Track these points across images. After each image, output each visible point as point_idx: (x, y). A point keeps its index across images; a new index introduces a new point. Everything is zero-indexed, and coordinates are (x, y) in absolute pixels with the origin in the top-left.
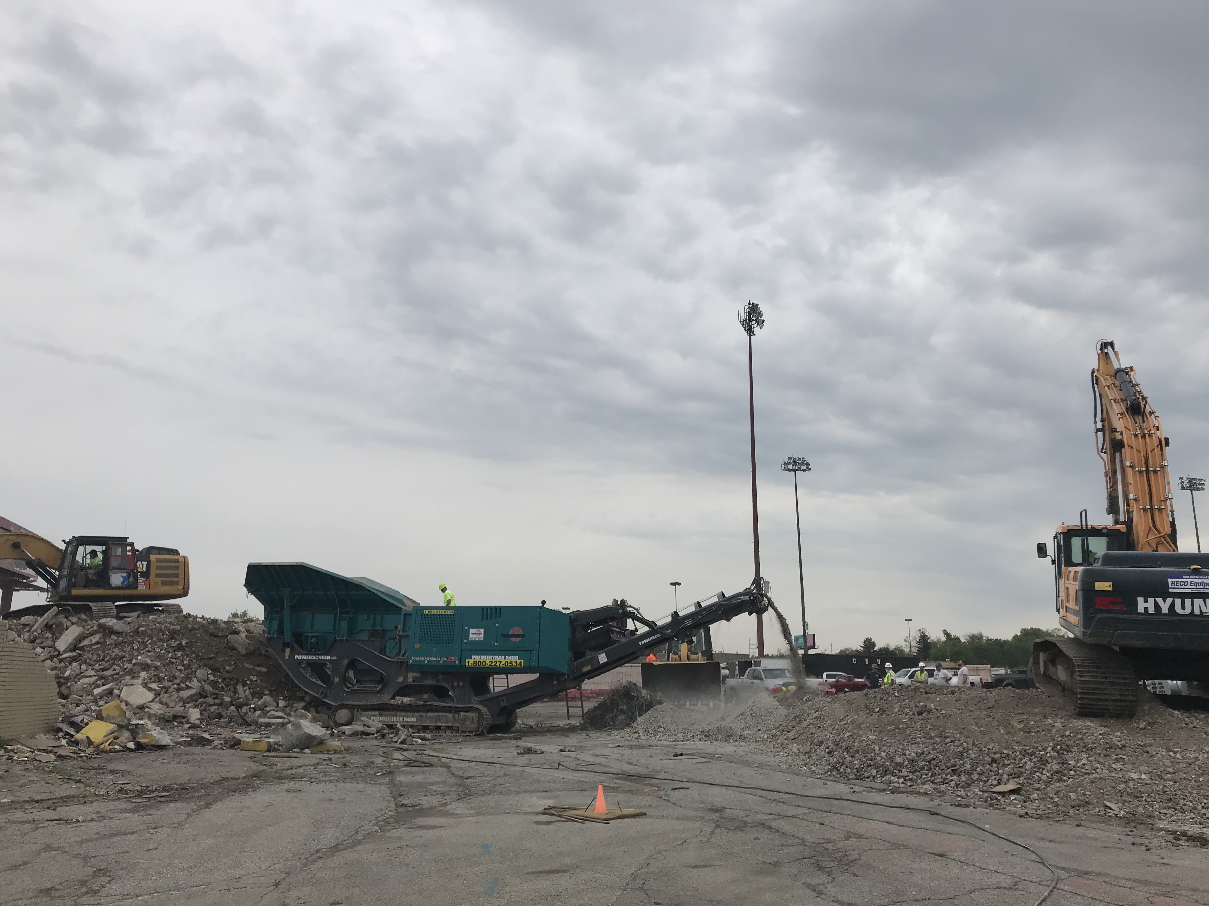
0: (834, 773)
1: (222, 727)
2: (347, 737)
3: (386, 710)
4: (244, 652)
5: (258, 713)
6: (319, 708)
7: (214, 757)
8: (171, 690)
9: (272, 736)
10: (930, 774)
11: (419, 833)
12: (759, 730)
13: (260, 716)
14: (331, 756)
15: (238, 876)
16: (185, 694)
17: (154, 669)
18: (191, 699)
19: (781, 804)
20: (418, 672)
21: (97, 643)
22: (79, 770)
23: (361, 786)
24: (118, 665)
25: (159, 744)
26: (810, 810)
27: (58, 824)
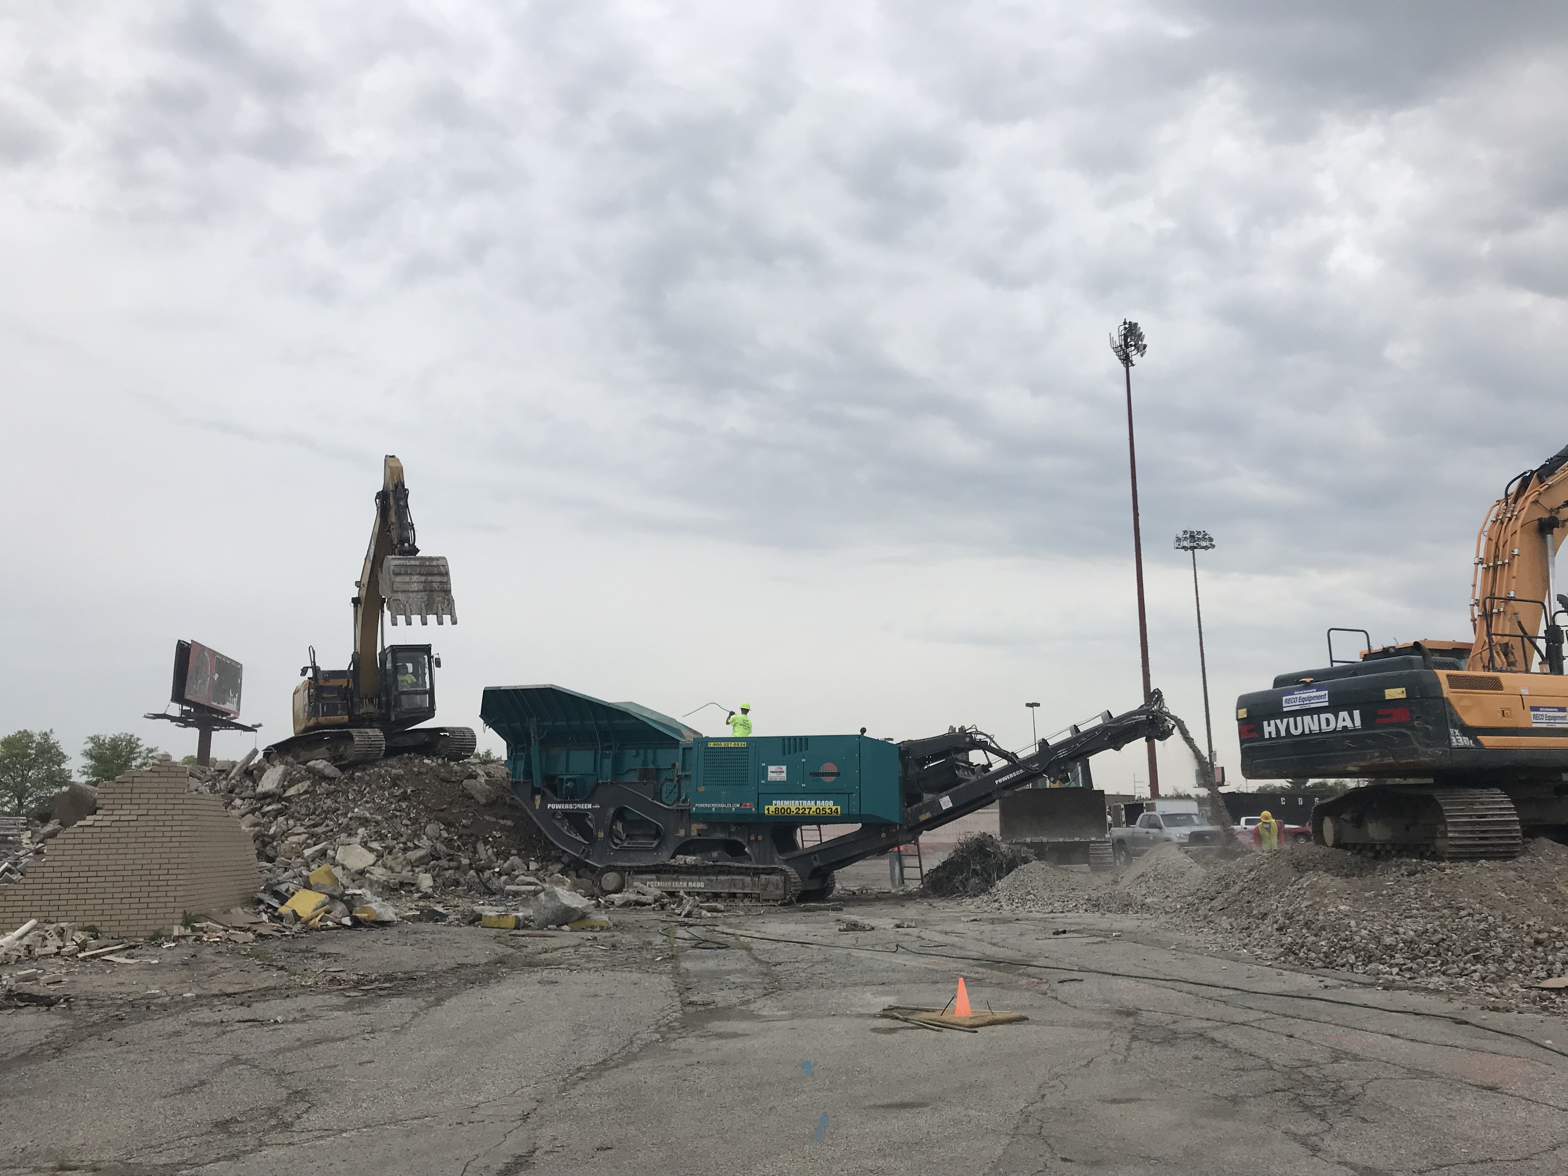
0: (1291, 958)
1: (459, 897)
2: (617, 909)
3: (666, 872)
4: (483, 801)
5: (504, 878)
6: (580, 872)
7: (448, 937)
8: (396, 850)
9: (521, 909)
10: (1440, 962)
11: (714, 1043)
12: (1168, 897)
13: (506, 883)
14: (596, 934)
15: (475, 1104)
16: (413, 855)
17: (374, 824)
18: (421, 861)
19: (1222, 1005)
20: (704, 823)
21: (306, 792)
22: (283, 953)
23: (636, 976)
24: (331, 820)
25: (381, 920)
26: (1267, 1014)
27: (251, 1027)
